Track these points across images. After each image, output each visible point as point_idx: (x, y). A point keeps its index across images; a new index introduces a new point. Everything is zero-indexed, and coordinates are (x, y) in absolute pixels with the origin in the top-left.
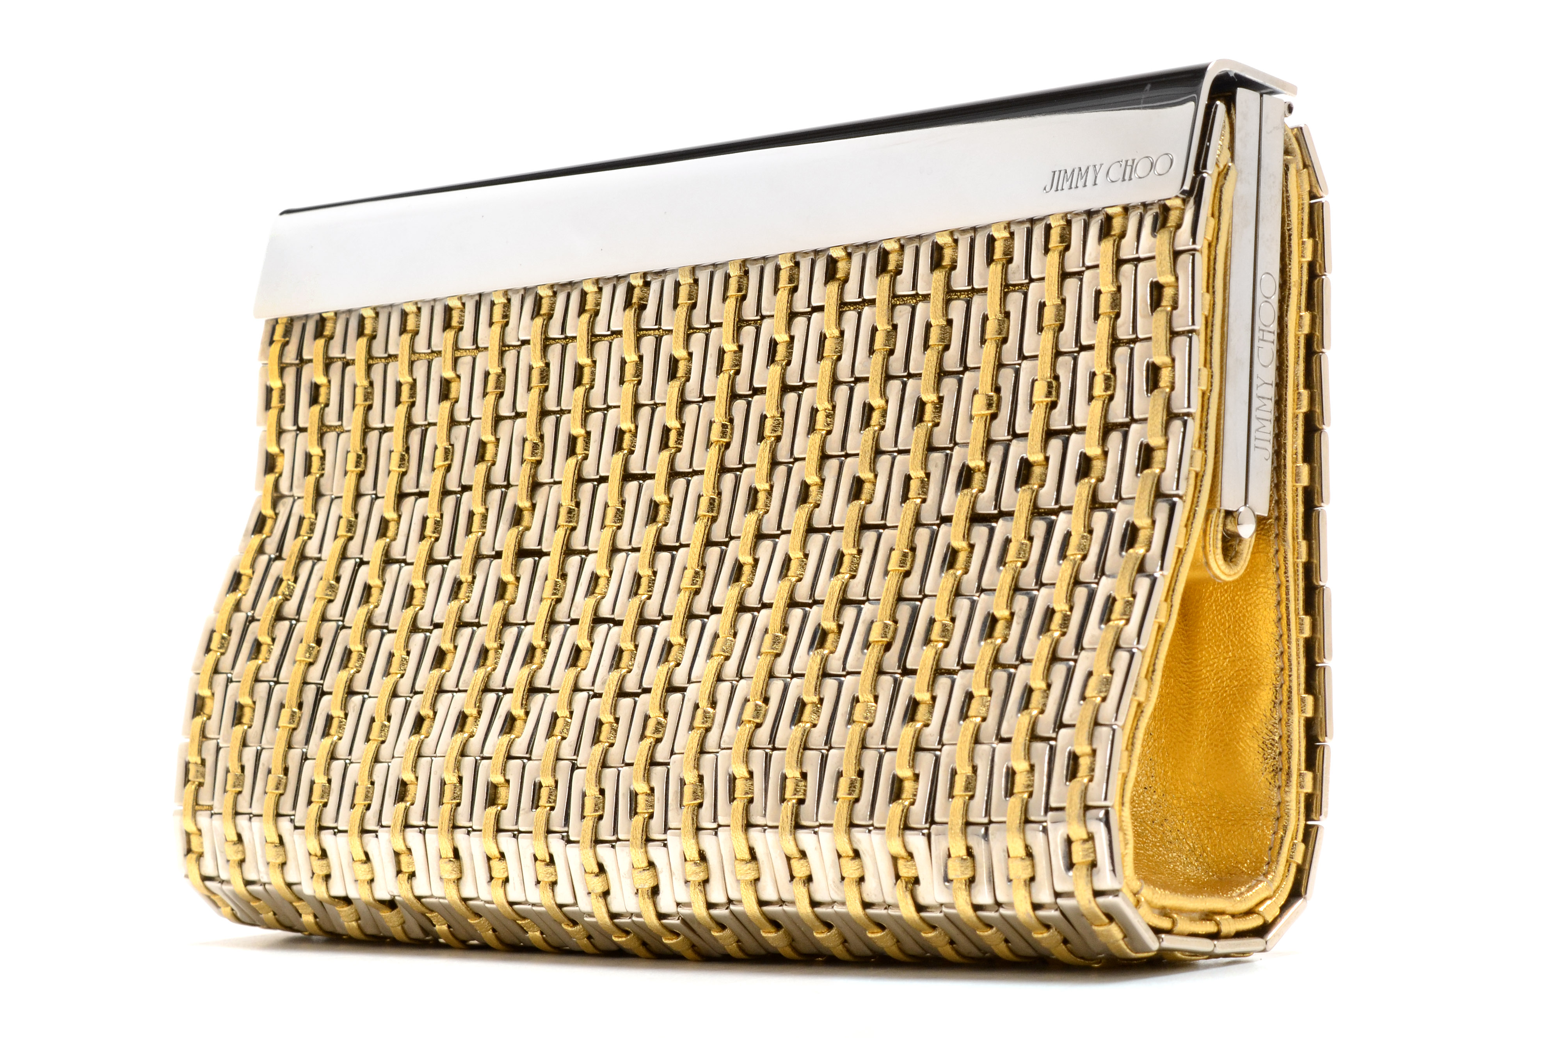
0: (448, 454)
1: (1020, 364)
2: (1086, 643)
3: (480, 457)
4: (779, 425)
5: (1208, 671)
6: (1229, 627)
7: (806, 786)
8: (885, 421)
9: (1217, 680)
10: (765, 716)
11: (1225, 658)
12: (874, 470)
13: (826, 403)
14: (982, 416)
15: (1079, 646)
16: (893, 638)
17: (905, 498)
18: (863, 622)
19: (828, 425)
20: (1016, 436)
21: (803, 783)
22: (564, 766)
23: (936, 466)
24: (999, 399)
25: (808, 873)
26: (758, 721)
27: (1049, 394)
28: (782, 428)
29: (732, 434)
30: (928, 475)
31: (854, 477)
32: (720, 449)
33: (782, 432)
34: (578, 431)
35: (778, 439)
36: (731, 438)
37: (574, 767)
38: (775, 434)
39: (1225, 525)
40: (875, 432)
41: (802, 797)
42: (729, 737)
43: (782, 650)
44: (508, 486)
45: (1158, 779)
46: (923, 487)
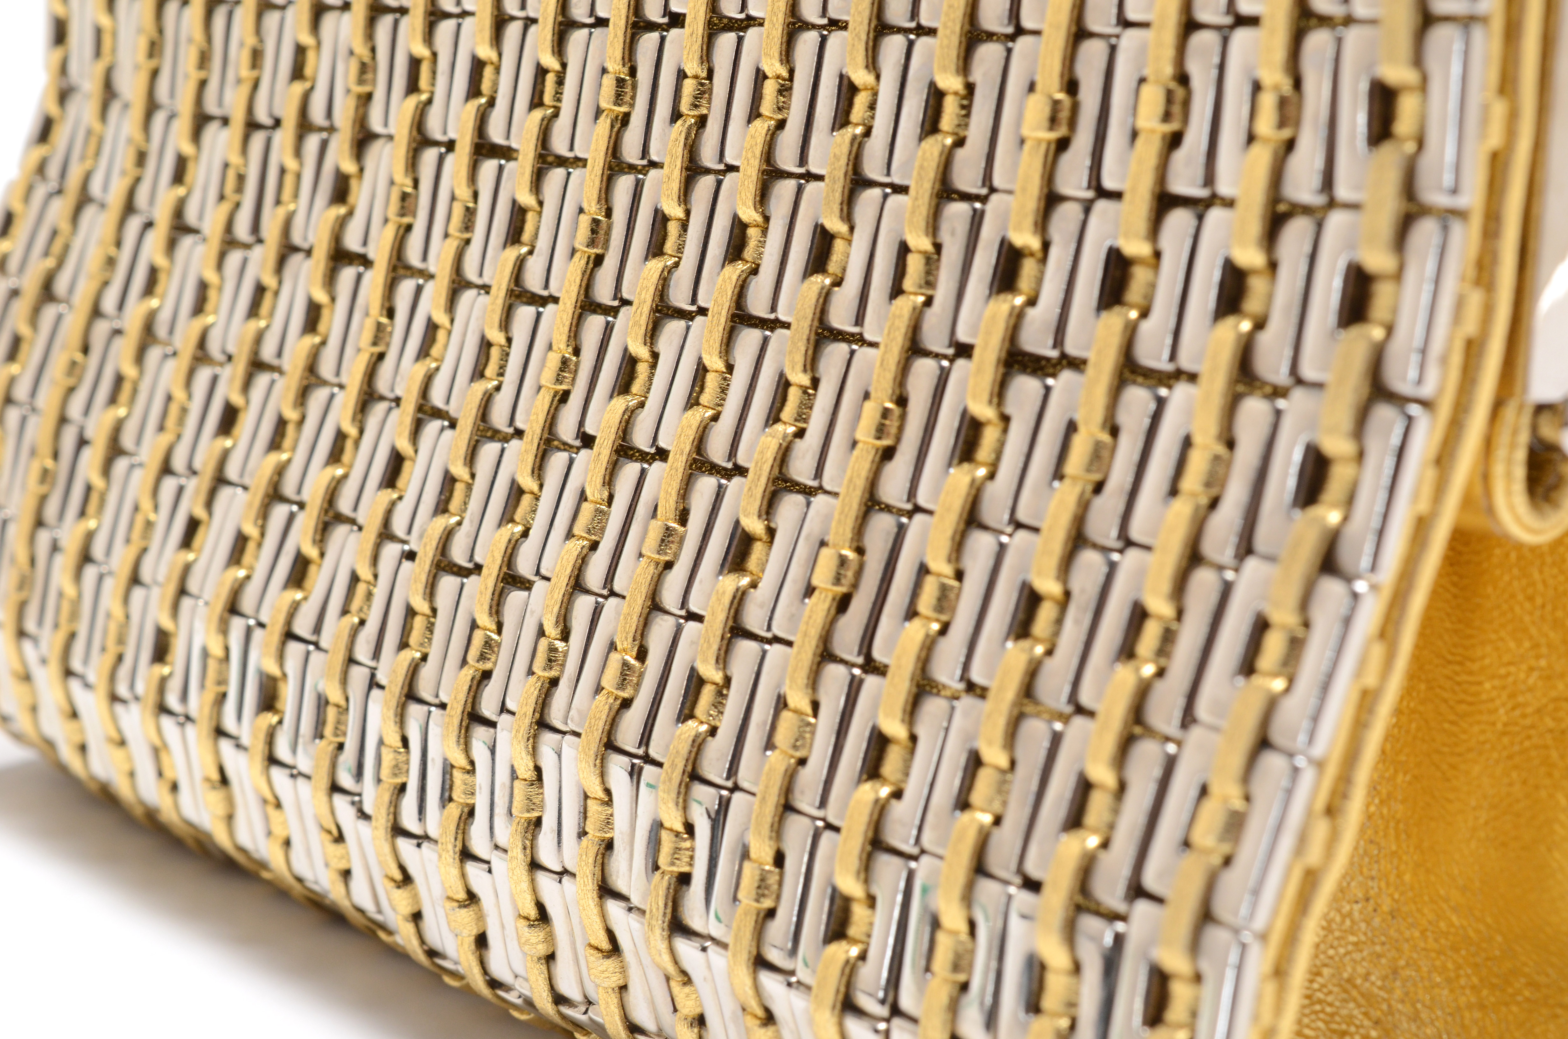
0: (257, 56)
1: (1118, 36)
2: (1202, 710)
3: (297, 73)
4: (704, 92)
5: (1494, 688)
6: (1543, 606)
7: (693, 849)
8: (873, 117)
9: (1513, 709)
10: (638, 685)
11: (1531, 669)
12: (848, 217)
13: (778, 65)
14: (1039, 141)
15: (1188, 718)
16: (855, 586)
17: (897, 291)
18: (807, 538)
19: (780, 109)
20: (1103, 193)
21: (687, 844)
22: (358, 675)
23: (953, 233)
24: (1075, 108)
25: (698, 1011)
26: (625, 694)
27: (1167, 117)
28: (710, 101)
29: (633, 98)
30: (938, 247)
31: (816, 226)
32: (612, 126)
33: (709, 109)
34: (421, 50)
35: (702, 121)
36: (632, 106)
37: (373, 684)
38: (696, 113)
39: (1534, 428)
40: (854, 137)
41: (686, 869)
42: (579, 712)
43: (677, 555)
44: (331, 129)
45: (1383, 884)
46: (928, 273)
